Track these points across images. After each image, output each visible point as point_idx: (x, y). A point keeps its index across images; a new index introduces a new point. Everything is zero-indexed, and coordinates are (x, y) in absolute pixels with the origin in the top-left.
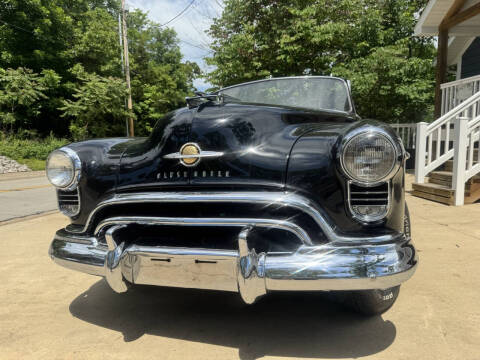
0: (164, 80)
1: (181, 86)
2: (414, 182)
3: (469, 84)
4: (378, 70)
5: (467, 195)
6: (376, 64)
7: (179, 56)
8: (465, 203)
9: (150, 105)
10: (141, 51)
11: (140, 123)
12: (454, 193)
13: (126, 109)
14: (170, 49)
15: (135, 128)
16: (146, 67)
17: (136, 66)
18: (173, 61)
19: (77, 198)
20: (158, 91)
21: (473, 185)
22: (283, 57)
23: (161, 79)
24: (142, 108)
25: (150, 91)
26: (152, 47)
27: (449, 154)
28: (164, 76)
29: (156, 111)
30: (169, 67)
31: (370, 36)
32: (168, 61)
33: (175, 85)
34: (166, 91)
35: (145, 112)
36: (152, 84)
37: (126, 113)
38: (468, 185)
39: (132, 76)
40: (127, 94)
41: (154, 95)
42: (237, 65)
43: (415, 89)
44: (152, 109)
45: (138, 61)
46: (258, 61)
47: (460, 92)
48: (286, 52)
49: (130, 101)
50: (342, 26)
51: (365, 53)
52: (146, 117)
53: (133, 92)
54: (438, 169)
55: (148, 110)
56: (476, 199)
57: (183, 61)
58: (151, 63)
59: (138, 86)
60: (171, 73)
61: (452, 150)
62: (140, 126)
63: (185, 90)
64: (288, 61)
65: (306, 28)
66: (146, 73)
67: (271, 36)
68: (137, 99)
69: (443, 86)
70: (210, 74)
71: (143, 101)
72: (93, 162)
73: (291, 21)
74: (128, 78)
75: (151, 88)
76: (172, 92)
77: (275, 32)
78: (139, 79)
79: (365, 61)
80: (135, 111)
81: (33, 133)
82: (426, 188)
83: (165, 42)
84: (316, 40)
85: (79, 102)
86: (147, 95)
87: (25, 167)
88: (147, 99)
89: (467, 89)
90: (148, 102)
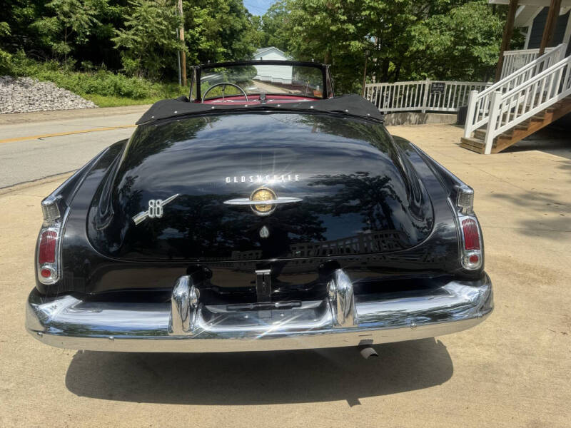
1: (233, 9)
2: (463, 137)
3: (524, 56)
4: (455, 29)
5: (494, 147)
8: (492, 153)
9: (201, 34)
12: (485, 146)
13: (178, 40)
21: (500, 140)
24: (192, 36)
25: (202, 16)
27: (485, 120)
29: (207, 40)
33: (228, 8)
34: (218, 16)
35: (195, 41)
36: (202, 8)
37: (178, 46)
38: (495, 140)
40: (180, 21)
41: (205, 21)
44: (204, 39)
47: (517, 61)
49: (182, 30)
52: (196, 47)
53: (185, 18)
54: (479, 128)
55: (199, 39)
56: (500, 150)
59: (187, 8)
61: (488, 117)
63: (239, 14)
68: (188, 26)
69: (506, 53)
71: (193, 28)
74: (180, 2)
75: (202, 12)
76: (225, 17)
79: (445, 19)
81: (89, 66)
82: (470, 141)
85: (132, 32)
86: (197, 21)
87: (91, 104)
88: (198, 26)
89: (522, 59)
90: (199, 29)
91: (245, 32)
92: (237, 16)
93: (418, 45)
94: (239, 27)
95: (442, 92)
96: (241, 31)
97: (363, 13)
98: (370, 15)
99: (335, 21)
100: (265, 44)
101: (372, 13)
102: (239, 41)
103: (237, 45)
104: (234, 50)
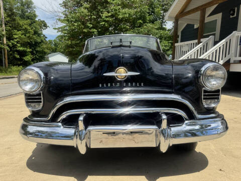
0: (26, 28)
1: (36, 33)
3: (187, 45)
6: (146, 32)
7: (35, 16)
9: (17, 42)
10: (11, 10)
11: (11, 53)
13: (2, 43)
14: (29, 11)
15: (8, 55)
16: (14, 20)
17: (8, 19)
18: (32, 18)
19: (41, 99)
20: (22, 34)
22: (103, 23)
23: (24, 28)
24: (12, 44)
25: (18, 35)
26: (18, 9)
28: (26, 26)
29: (21, 46)
30: (29, 21)
31: (143, 18)
32: (28, 18)
33: (33, 32)
34: (28, 35)
35: (14, 46)
36: (18, 31)
37: (2, 46)
39: (5, 24)
40: (3, 35)
41: (20, 37)
42: (79, 25)
43: (163, 44)
44: (19, 45)
45: (9, 16)
46: (90, 24)
47: (184, 47)
48: (105, 21)
49: (5, 39)
50: (132, 11)
51: (140, 26)
52: (15, 49)
53: (6, 34)
55: (16, 45)
57: (37, 19)
58: (17, 18)
59: (9, 30)
60: (30, 25)
62: (11, 54)
63: (39, 35)
64: (106, 25)
65: (115, 10)
66: (15, 24)
67: (98, 12)
68: (9, 38)
69: (176, 44)
70: (60, 28)
71: (13, 40)
72: (52, 77)
73: (108, 5)
74: (4, 26)
75: (18, 33)
76: (31, 36)
77: (100, 10)
78: (10, 27)
80: (8, 45)
83: (26, 7)
84: (121, 17)
86: (15, 36)
88: (16, 39)
90: (16, 40)
91: (42, 43)
92: (38, 36)
94: (39, 40)
96: (40, 43)
100: (54, 51)
102: (40, 47)
103: (38, 49)
104: (37, 52)
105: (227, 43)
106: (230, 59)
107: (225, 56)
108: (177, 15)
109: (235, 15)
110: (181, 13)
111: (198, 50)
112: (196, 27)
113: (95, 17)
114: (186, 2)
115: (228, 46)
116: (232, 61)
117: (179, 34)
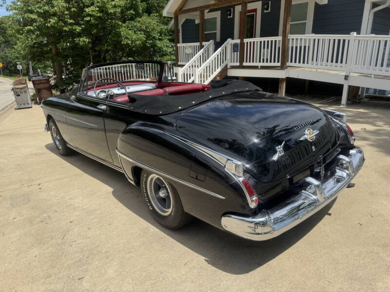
3: (190, 47)
4: (144, 30)
47: (187, 49)
51: (132, 17)
64: (93, 21)
69: (179, 45)
79: (136, 24)
89: (190, 49)
93: (126, 40)
95: (144, 69)
97: (85, 19)
98: (90, 20)
99: (66, 23)
101: (92, 19)
105: (223, 50)
106: (227, 65)
107: (223, 63)
108: (176, 11)
109: (232, 16)
110: (180, 10)
111: (200, 56)
112: (197, 22)
113: (76, 10)
114: (182, 2)
115: (224, 53)
116: (228, 67)
117: (180, 28)
